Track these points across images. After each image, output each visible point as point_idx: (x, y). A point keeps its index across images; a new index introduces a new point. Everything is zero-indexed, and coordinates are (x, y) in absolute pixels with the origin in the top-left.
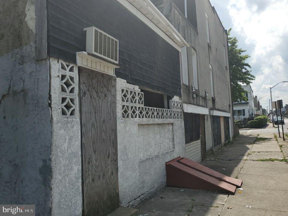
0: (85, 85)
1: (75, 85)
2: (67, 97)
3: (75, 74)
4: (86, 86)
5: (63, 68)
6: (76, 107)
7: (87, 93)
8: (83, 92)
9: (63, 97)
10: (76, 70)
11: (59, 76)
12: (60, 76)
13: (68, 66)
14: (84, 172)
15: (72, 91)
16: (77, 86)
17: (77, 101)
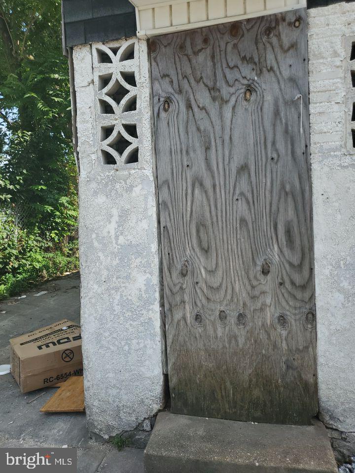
2: (114, 122)
3: (138, 62)
6: (142, 141)
9: (105, 125)
11: (93, 82)
17: (145, 129)
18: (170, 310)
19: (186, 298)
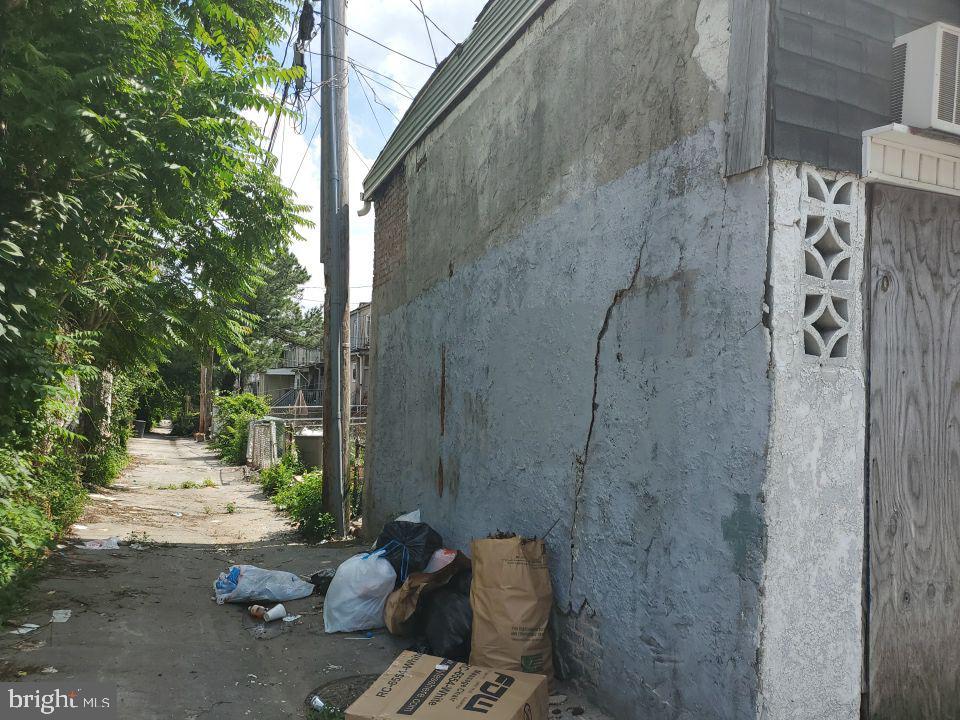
0: (889, 247)
1: (853, 251)
2: (823, 292)
3: (855, 211)
4: (893, 252)
5: (814, 192)
6: (852, 327)
7: (897, 275)
8: (880, 273)
9: (811, 293)
10: (857, 196)
11: (798, 223)
12: (804, 222)
13: (830, 184)
14: (873, 559)
15: (840, 272)
16: (861, 254)
17: (856, 309)
18: (876, 589)
19: (895, 570)
